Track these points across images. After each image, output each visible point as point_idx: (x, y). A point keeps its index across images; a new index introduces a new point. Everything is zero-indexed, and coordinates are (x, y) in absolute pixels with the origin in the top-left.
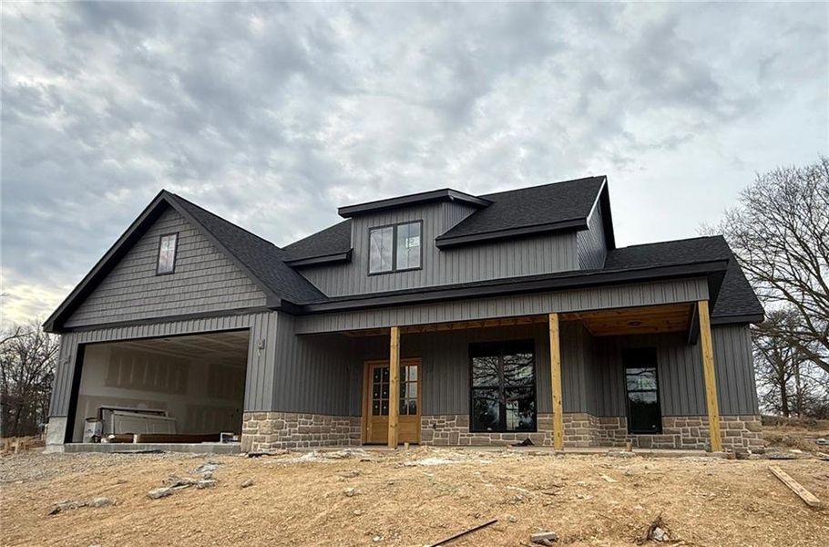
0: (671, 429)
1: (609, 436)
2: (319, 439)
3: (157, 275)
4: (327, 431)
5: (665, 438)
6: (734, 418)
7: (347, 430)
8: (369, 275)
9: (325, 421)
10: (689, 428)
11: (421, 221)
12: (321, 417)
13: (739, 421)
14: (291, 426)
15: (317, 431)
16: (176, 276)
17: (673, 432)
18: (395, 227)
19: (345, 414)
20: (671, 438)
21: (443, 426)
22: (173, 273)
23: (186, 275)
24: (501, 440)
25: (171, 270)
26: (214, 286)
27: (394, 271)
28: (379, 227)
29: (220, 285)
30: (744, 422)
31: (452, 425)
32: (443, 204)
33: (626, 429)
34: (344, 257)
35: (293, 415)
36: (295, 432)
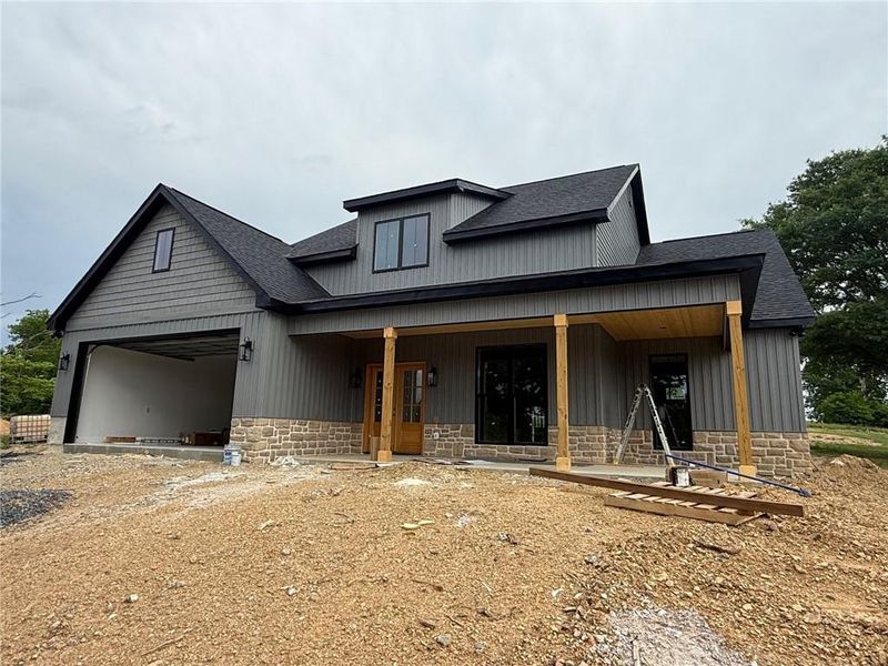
0: (703, 445)
1: (633, 451)
2: (315, 446)
3: (154, 272)
4: (325, 438)
5: (696, 455)
6: (776, 434)
7: (347, 437)
8: (374, 272)
9: (322, 428)
10: (724, 446)
11: (429, 214)
12: (317, 422)
13: (782, 439)
14: (281, 433)
15: (313, 438)
16: (171, 274)
17: (705, 449)
18: (402, 220)
19: (345, 420)
20: (702, 456)
21: (447, 436)
22: (168, 270)
23: (181, 273)
24: (508, 453)
25: (167, 267)
26: (207, 283)
27: (400, 268)
28: (385, 222)
29: (212, 282)
30: (787, 441)
31: (455, 435)
32: (453, 196)
33: (652, 443)
34: (348, 253)
35: (284, 421)
36: (286, 439)
